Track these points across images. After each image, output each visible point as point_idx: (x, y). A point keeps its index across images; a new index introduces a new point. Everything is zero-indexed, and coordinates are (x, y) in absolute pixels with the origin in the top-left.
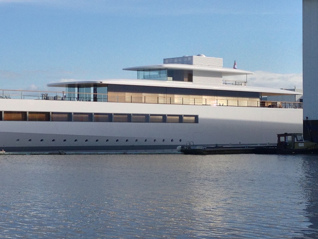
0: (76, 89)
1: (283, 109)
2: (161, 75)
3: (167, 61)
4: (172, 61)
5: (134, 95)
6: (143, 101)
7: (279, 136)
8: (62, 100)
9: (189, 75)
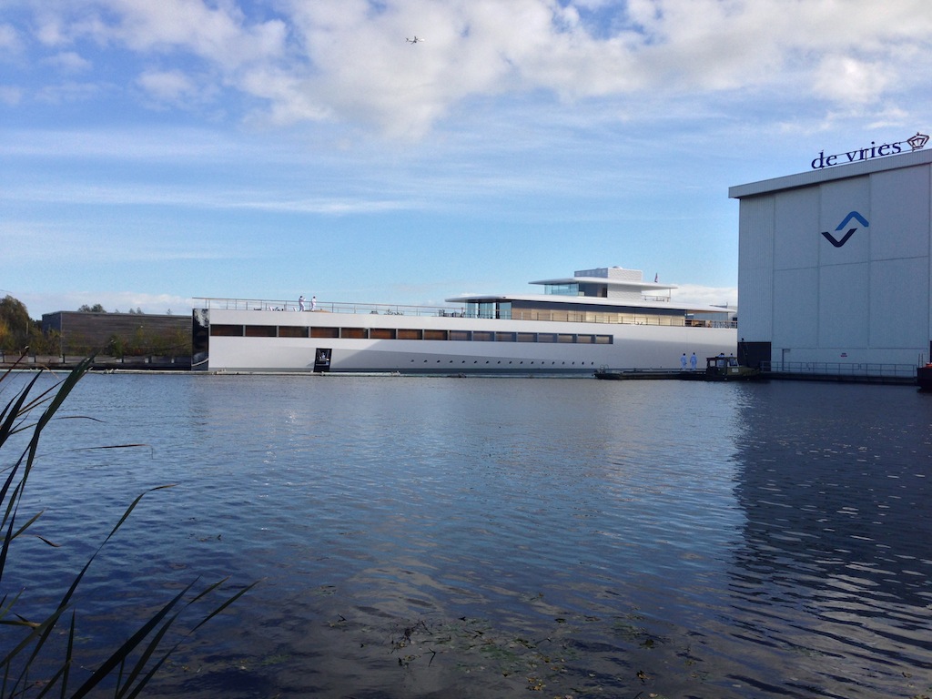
0: (477, 304)
1: (713, 329)
2: (572, 290)
3: (579, 274)
4: (584, 273)
5: (541, 312)
6: (551, 318)
7: (708, 360)
8: (461, 316)
9: (603, 290)
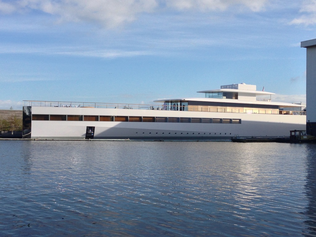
0: (170, 103)
2: (219, 95)
3: (223, 87)
4: (226, 87)
6: (209, 110)
7: (291, 132)
9: (236, 95)
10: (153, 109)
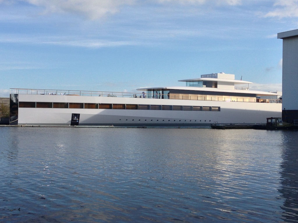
0: (152, 92)
2: (200, 84)
3: (203, 77)
4: (206, 76)
5: (184, 95)
6: (189, 98)
7: (268, 119)
9: (215, 84)
10: (136, 97)
